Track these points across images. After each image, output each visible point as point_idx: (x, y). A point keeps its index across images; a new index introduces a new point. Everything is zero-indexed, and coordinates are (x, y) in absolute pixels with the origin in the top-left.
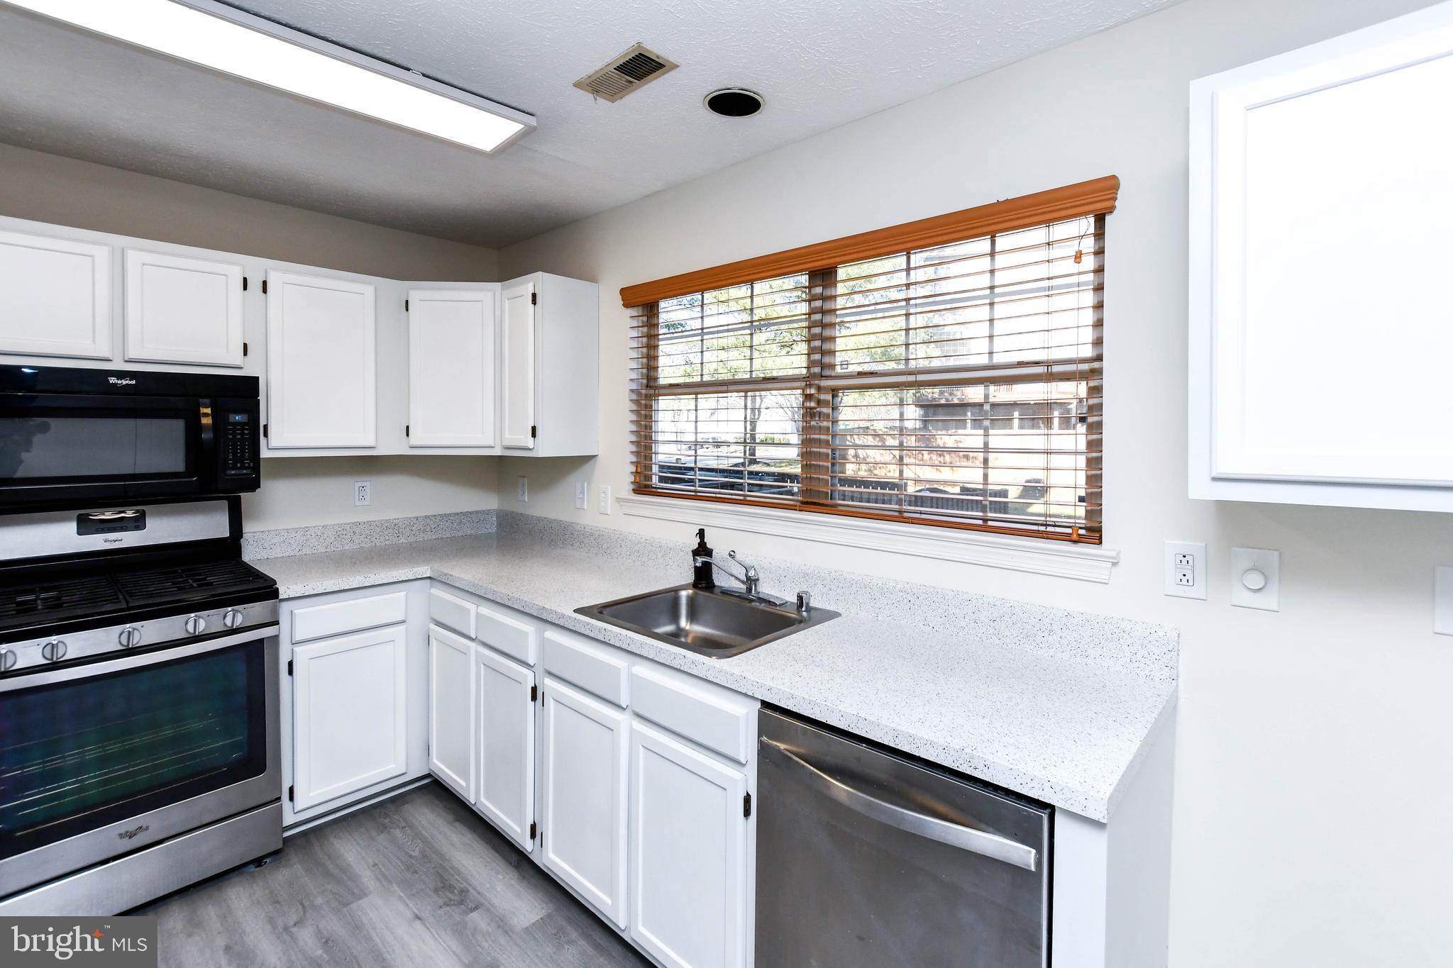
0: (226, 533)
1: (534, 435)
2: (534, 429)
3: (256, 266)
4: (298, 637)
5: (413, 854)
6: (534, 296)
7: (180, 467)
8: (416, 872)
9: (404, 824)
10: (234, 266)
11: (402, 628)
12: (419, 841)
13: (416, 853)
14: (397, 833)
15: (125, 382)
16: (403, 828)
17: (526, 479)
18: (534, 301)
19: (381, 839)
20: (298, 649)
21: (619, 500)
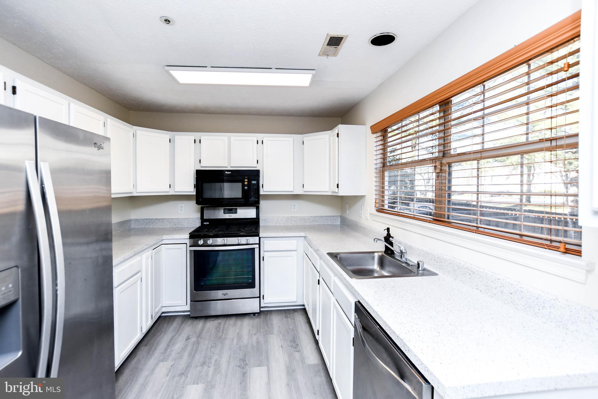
0: (255, 217)
1: (338, 187)
2: (338, 185)
3: (260, 136)
4: (265, 250)
5: (290, 327)
6: (338, 134)
7: (241, 196)
8: (288, 333)
9: (292, 318)
10: (254, 137)
11: (295, 252)
12: (294, 325)
13: (291, 328)
14: (290, 320)
15: (229, 173)
16: (292, 319)
17: (348, 204)
18: (338, 136)
19: (285, 320)
20: (265, 253)
21: (371, 214)
